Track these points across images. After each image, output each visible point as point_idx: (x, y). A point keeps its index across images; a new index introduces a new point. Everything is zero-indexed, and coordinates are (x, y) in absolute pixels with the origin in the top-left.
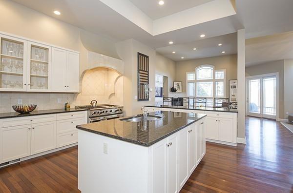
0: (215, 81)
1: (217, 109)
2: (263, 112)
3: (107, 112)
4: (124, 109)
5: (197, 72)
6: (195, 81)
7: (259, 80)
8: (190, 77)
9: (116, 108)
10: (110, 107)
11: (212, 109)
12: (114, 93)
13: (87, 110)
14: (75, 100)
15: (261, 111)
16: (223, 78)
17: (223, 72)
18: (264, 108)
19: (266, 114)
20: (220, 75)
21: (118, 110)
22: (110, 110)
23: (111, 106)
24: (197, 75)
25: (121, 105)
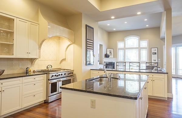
0: (140, 48)
1: (141, 71)
2: (177, 73)
3: (62, 75)
4: (74, 72)
5: (126, 41)
6: (124, 49)
7: (174, 48)
8: (120, 45)
9: (68, 72)
10: (64, 71)
11: (138, 71)
12: (65, 59)
13: (47, 74)
14: (34, 65)
15: (175, 73)
16: (146, 46)
17: (146, 42)
18: (178, 70)
19: (180, 74)
20: (144, 44)
21: (70, 73)
22: (64, 73)
23: (65, 69)
24: (126, 44)
25: (72, 69)
